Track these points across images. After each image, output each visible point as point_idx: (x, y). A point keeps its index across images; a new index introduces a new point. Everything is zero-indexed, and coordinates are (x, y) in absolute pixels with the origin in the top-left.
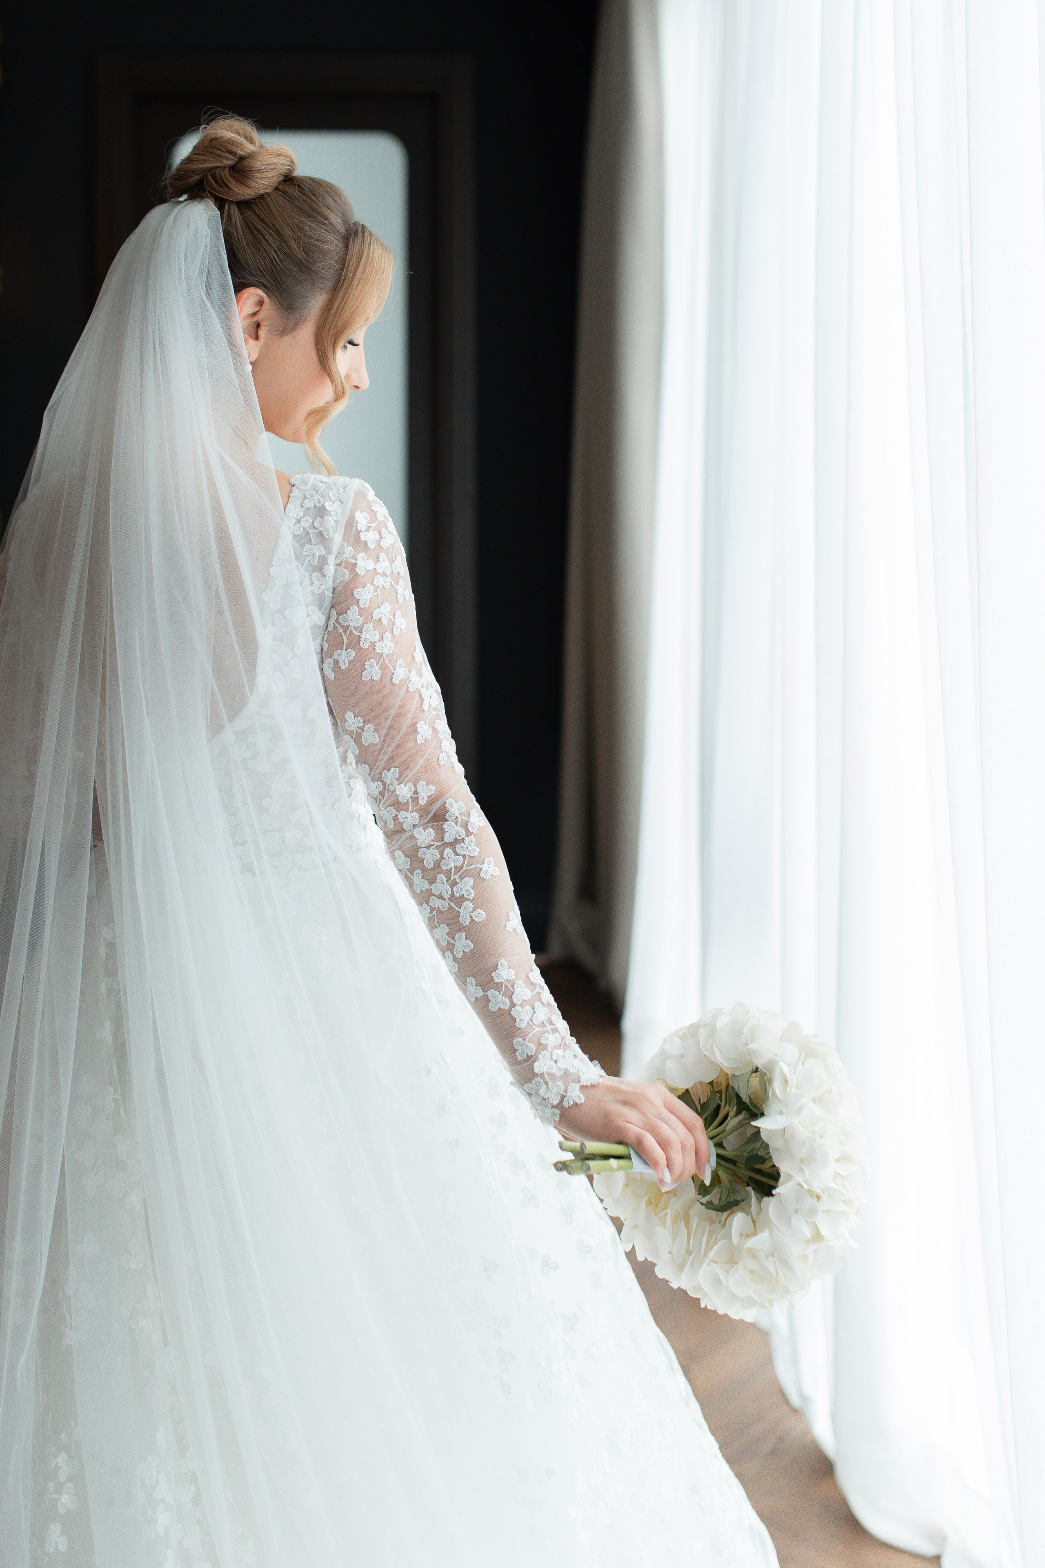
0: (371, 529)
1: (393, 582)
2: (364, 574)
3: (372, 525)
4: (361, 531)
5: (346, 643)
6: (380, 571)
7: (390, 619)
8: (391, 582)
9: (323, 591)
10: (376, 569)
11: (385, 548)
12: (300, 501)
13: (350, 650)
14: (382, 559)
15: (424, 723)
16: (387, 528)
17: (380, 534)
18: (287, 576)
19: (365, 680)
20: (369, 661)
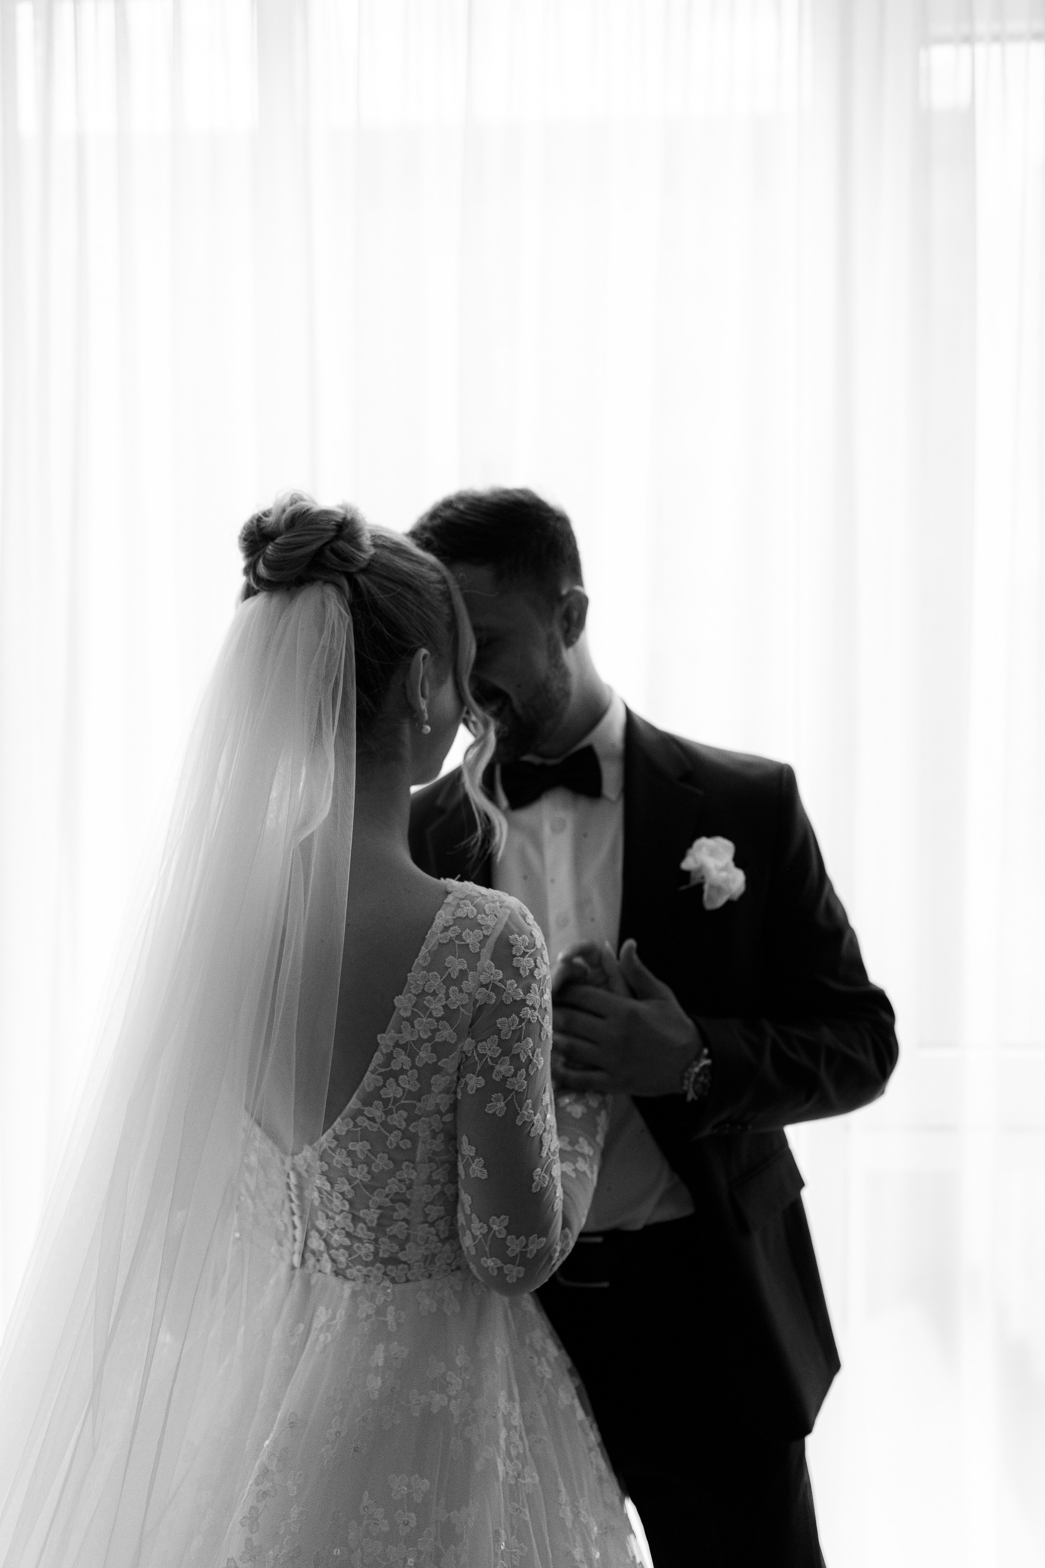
0: (527, 955)
1: (540, 1017)
2: (510, 1003)
3: (529, 951)
4: (515, 956)
5: (479, 1070)
6: (529, 1003)
7: (529, 1056)
8: (537, 1017)
9: (458, 1007)
10: (525, 1000)
11: (537, 978)
12: (453, 909)
13: (480, 1078)
14: (533, 990)
15: (540, 1170)
16: (542, 958)
17: (535, 962)
18: (425, 985)
19: (488, 1112)
20: (497, 1095)
